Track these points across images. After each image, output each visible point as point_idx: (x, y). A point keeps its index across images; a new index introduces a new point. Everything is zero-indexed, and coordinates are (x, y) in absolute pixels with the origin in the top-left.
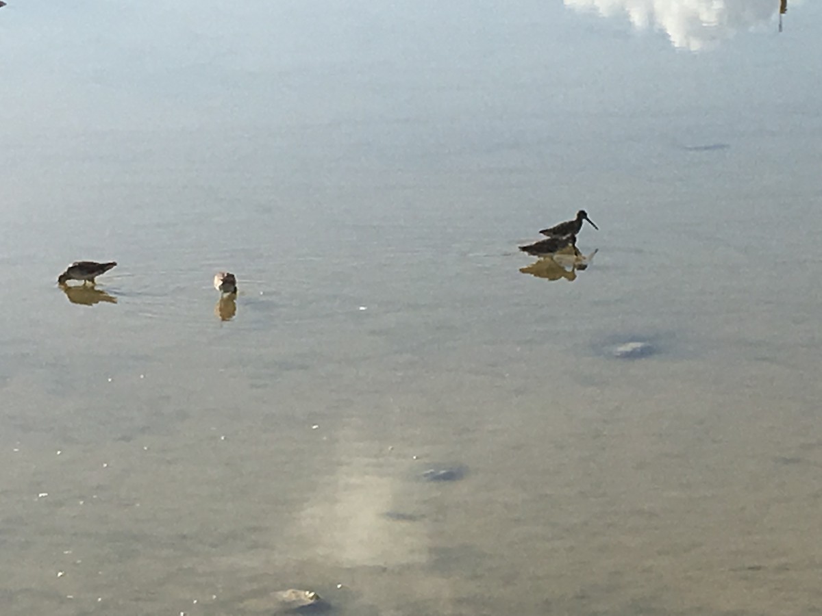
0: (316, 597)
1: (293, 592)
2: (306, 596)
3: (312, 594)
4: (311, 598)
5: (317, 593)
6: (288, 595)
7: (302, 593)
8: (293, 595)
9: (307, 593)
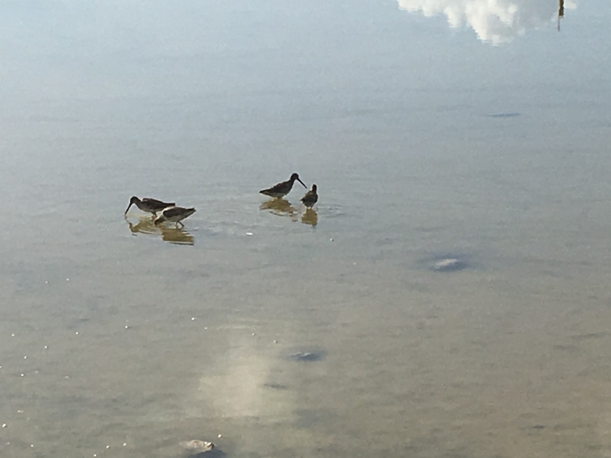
0: (212, 445)
1: (195, 442)
2: (204, 445)
3: (209, 444)
4: (209, 446)
5: (213, 443)
6: (191, 444)
7: (201, 443)
8: (195, 444)
9: (206, 443)
